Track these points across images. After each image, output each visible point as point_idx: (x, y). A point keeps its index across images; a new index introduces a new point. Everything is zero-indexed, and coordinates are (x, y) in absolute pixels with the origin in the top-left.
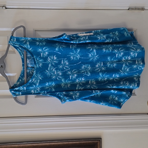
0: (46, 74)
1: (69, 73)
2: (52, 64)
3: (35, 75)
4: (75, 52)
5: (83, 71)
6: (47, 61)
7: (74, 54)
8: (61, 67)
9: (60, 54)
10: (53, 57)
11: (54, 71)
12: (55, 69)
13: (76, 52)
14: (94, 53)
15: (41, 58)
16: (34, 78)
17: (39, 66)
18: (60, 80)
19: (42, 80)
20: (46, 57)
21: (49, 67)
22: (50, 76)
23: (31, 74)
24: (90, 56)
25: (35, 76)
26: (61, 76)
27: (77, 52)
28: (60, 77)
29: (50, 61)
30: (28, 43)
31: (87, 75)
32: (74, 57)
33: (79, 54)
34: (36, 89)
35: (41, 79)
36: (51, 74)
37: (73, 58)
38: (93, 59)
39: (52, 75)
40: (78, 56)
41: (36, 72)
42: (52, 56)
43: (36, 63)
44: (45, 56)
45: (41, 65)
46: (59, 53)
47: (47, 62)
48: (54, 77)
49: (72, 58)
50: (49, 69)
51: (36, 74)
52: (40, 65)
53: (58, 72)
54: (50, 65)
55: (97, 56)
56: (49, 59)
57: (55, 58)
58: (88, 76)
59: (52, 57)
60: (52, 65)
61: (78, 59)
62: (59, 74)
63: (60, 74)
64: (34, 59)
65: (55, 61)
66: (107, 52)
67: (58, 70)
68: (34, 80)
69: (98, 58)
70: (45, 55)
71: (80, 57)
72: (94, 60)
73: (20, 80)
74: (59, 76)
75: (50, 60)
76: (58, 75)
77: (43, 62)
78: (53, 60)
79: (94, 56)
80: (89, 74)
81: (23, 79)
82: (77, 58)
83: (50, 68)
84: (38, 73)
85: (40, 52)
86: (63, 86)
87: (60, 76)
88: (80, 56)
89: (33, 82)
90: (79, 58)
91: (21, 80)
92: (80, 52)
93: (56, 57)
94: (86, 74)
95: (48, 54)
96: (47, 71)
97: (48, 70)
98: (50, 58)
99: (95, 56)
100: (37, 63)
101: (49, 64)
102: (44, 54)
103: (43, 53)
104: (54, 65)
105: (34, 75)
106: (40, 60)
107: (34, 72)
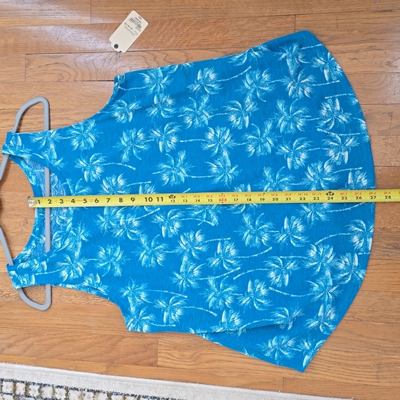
0: (99, 226)
1: (160, 219)
3: (70, 230)
4: (173, 162)
5: (196, 213)
6: (99, 191)
7: (172, 166)
9: (134, 169)
10: (116, 180)
11: (118, 217)
12: (122, 213)
13: (176, 162)
14: (225, 161)
15: (84, 184)
16: (67, 237)
18: (134, 239)
19: (88, 242)
20: (96, 180)
22: (109, 230)
24: (214, 169)
26: (139, 228)
27: (178, 162)
28: (136, 232)
29: (108, 192)
30: (53, 147)
31: (209, 222)
32: (170, 176)
33: (183, 165)
34: (73, 268)
35: (84, 239)
36: (110, 225)
37: (170, 180)
38: (222, 178)
39: (112, 229)
40: (180, 174)
41: (72, 221)
42: (113, 176)
44: (94, 178)
46: (130, 167)
48: (119, 233)
49: (165, 178)
50: (105, 212)
51: (73, 226)
53: (130, 220)
55: (234, 169)
56: (105, 186)
57: (121, 182)
58: (213, 224)
59: (113, 180)
61: (181, 182)
62: (131, 223)
63: (136, 224)
64: (67, 186)
65: (121, 190)
66: (261, 156)
67: (129, 215)
68: (67, 242)
69: (237, 174)
70: (94, 175)
71: (187, 176)
72: (226, 181)
73: (34, 244)
74: (132, 229)
75: (109, 189)
76: (130, 226)
77: (89, 194)
78: (116, 187)
79: (225, 168)
80: (215, 219)
81: (41, 241)
82: (179, 178)
83: (109, 209)
84: (80, 225)
85: (83, 169)
87: (134, 228)
88: (188, 173)
89: (65, 249)
90: (186, 178)
91: (36, 243)
92: (185, 161)
93: (123, 178)
94: (206, 220)
95: (101, 174)
96: (101, 218)
97: (103, 216)
98: (108, 183)
99: (229, 170)
102: (93, 172)
103: (90, 170)
105: (67, 229)
106: (82, 189)
107: (69, 221)
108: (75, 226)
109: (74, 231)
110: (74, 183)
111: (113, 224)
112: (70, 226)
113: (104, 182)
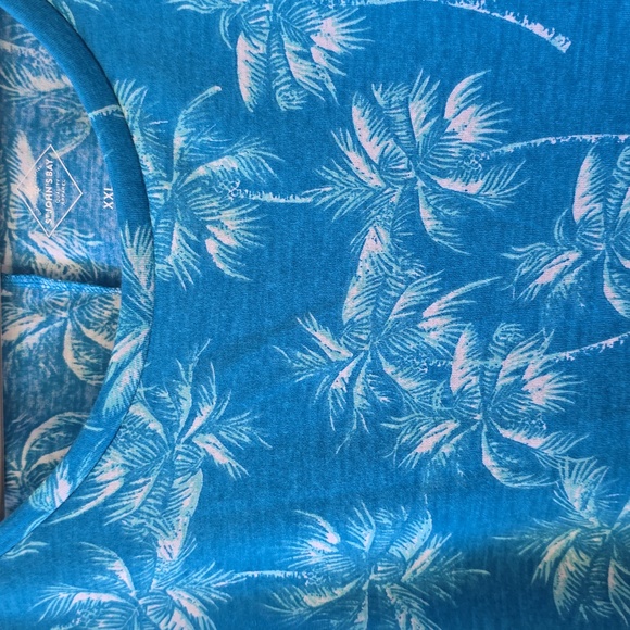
0: (311, 385)
2: (415, 220)
3: (131, 398)
6: (323, 172)
8: (555, 270)
9: (562, 44)
10: (438, 109)
11: (433, 339)
12: (461, 314)
15: (230, 120)
16: (111, 443)
17: (199, 248)
18: (524, 483)
19: (242, 483)
20: (310, 98)
21: (364, 268)
22: (378, 414)
23: (79, 371)
25: (139, 410)
26: (557, 421)
28: (536, 442)
29: (375, 181)
35: (221, 457)
36: (389, 386)
39: (396, 410)
41: (147, 350)
42: (422, 80)
43: (157, 197)
44: (295, 85)
45: (227, 234)
46: (538, 29)
47: (326, 195)
48: (433, 441)
50: (352, 306)
51: (146, 377)
52: (211, 247)
53: (513, 361)
54: (374, 245)
56: (365, 143)
57: (468, 124)
59: (418, 109)
60: (413, 242)
62: (518, 387)
63: (542, 391)
64: (118, 130)
65: (460, 172)
67: (503, 331)
68: (111, 473)
70: (300, 70)
74: (515, 422)
75: (383, 166)
76: (502, 403)
77: (257, 188)
78: (429, 155)
83: (380, 290)
84: (186, 370)
85: (224, 24)
86: (562, 575)
87: (529, 421)
89: (99, 513)
93: (485, 95)
96: (324, 338)
97: (336, 328)
98: (384, 123)
100: (169, 208)
101: (355, 223)
102: (291, 47)
103: (275, 28)
104: (448, 241)
105: (113, 399)
106: (213, 153)
107: (121, 351)
108: (157, 373)
109: (154, 405)
110: (162, 113)
111: (406, 383)
112: (131, 375)
113: (359, 117)
